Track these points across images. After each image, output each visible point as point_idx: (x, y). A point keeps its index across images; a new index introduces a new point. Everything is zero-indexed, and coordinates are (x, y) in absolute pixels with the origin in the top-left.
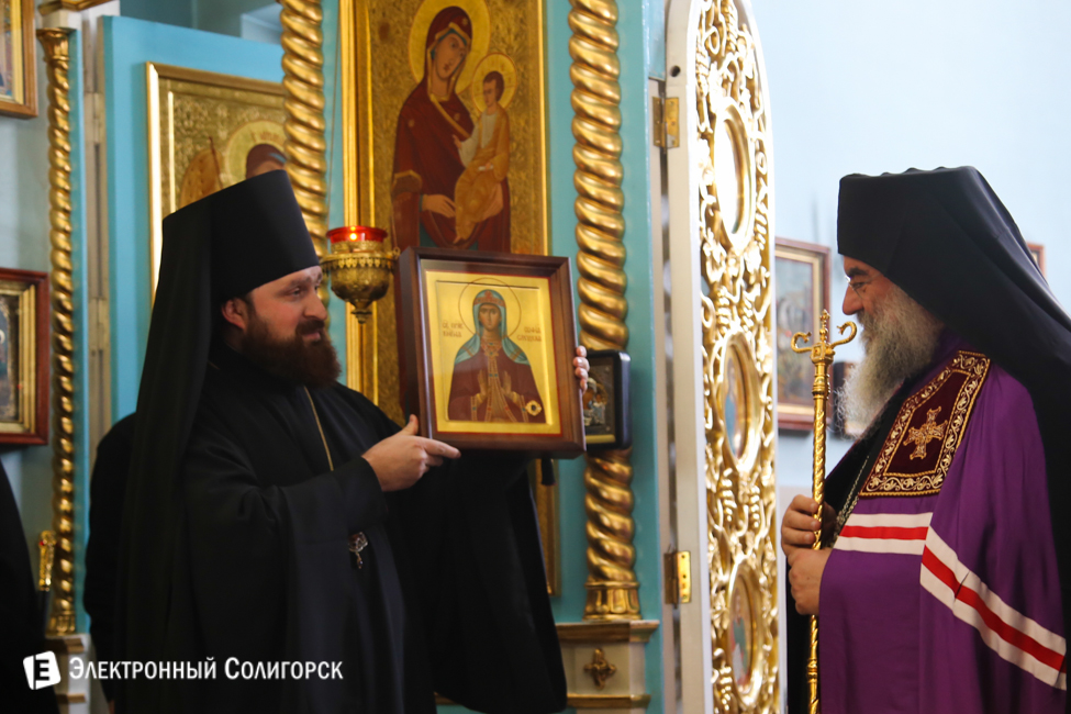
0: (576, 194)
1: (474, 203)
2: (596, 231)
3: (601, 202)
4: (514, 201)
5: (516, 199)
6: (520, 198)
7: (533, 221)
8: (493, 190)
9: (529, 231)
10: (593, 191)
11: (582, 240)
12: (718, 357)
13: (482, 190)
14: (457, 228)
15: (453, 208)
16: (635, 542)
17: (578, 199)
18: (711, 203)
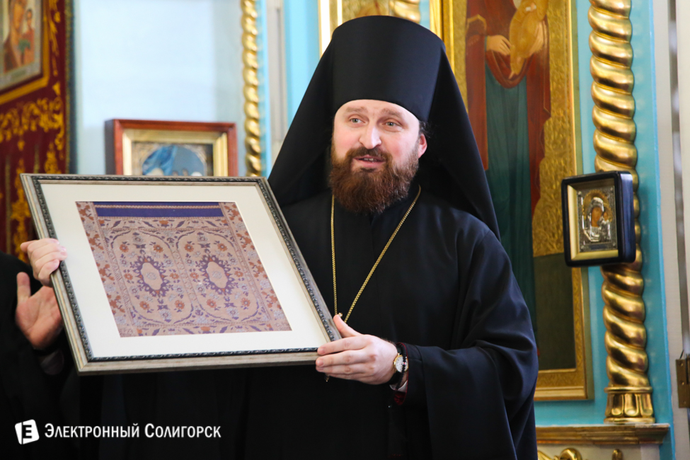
1: (523, 41)
4: (552, 36)
6: (556, 34)
8: (537, 28)
13: (529, 28)
14: (511, 64)
15: (509, 47)
16: (648, 349)
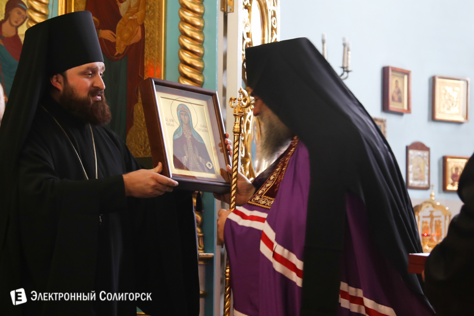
0: (180, 34)
1: (126, 35)
2: (189, 53)
3: (193, 39)
4: (147, 35)
5: (148, 35)
6: (150, 34)
7: (157, 46)
8: (137, 29)
9: (154, 51)
10: (188, 32)
11: (182, 57)
12: (249, 121)
13: (131, 29)
14: (117, 48)
15: (115, 38)
17: (180, 36)
18: (248, 42)
